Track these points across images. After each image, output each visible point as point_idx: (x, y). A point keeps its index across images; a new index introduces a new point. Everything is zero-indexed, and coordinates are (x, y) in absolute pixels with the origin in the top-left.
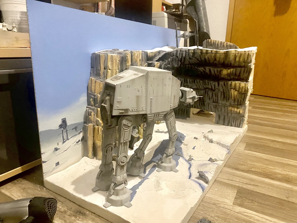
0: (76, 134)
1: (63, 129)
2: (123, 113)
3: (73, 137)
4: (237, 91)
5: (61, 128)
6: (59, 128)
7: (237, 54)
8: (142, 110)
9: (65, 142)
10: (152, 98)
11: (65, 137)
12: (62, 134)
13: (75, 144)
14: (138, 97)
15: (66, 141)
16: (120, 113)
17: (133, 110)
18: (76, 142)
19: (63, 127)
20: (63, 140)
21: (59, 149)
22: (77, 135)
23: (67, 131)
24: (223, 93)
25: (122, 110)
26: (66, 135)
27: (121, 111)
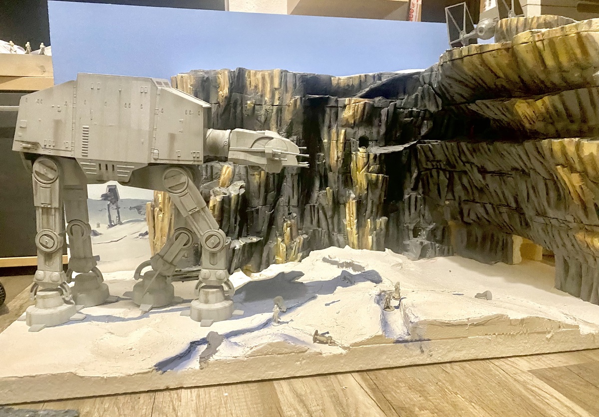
0: (139, 219)
1: (109, 202)
2: (29, 149)
3: (131, 223)
4: (576, 172)
5: (105, 199)
6: (101, 199)
7: (539, 44)
8: (64, 149)
9: (114, 226)
10: (88, 128)
11: (114, 217)
12: (107, 210)
13: (137, 237)
14: (57, 123)
15: (116, 225)
16: (24, 148)
17: (47, 147)
18: (140, 233)
19: (109, 199)
20: (110, 221)
21: (101, 234)
22: (142, 221)
23: (118, 208)
24: (550, 184)
25: (28, 143)
26: (117, 215)
27: (24, 145)
